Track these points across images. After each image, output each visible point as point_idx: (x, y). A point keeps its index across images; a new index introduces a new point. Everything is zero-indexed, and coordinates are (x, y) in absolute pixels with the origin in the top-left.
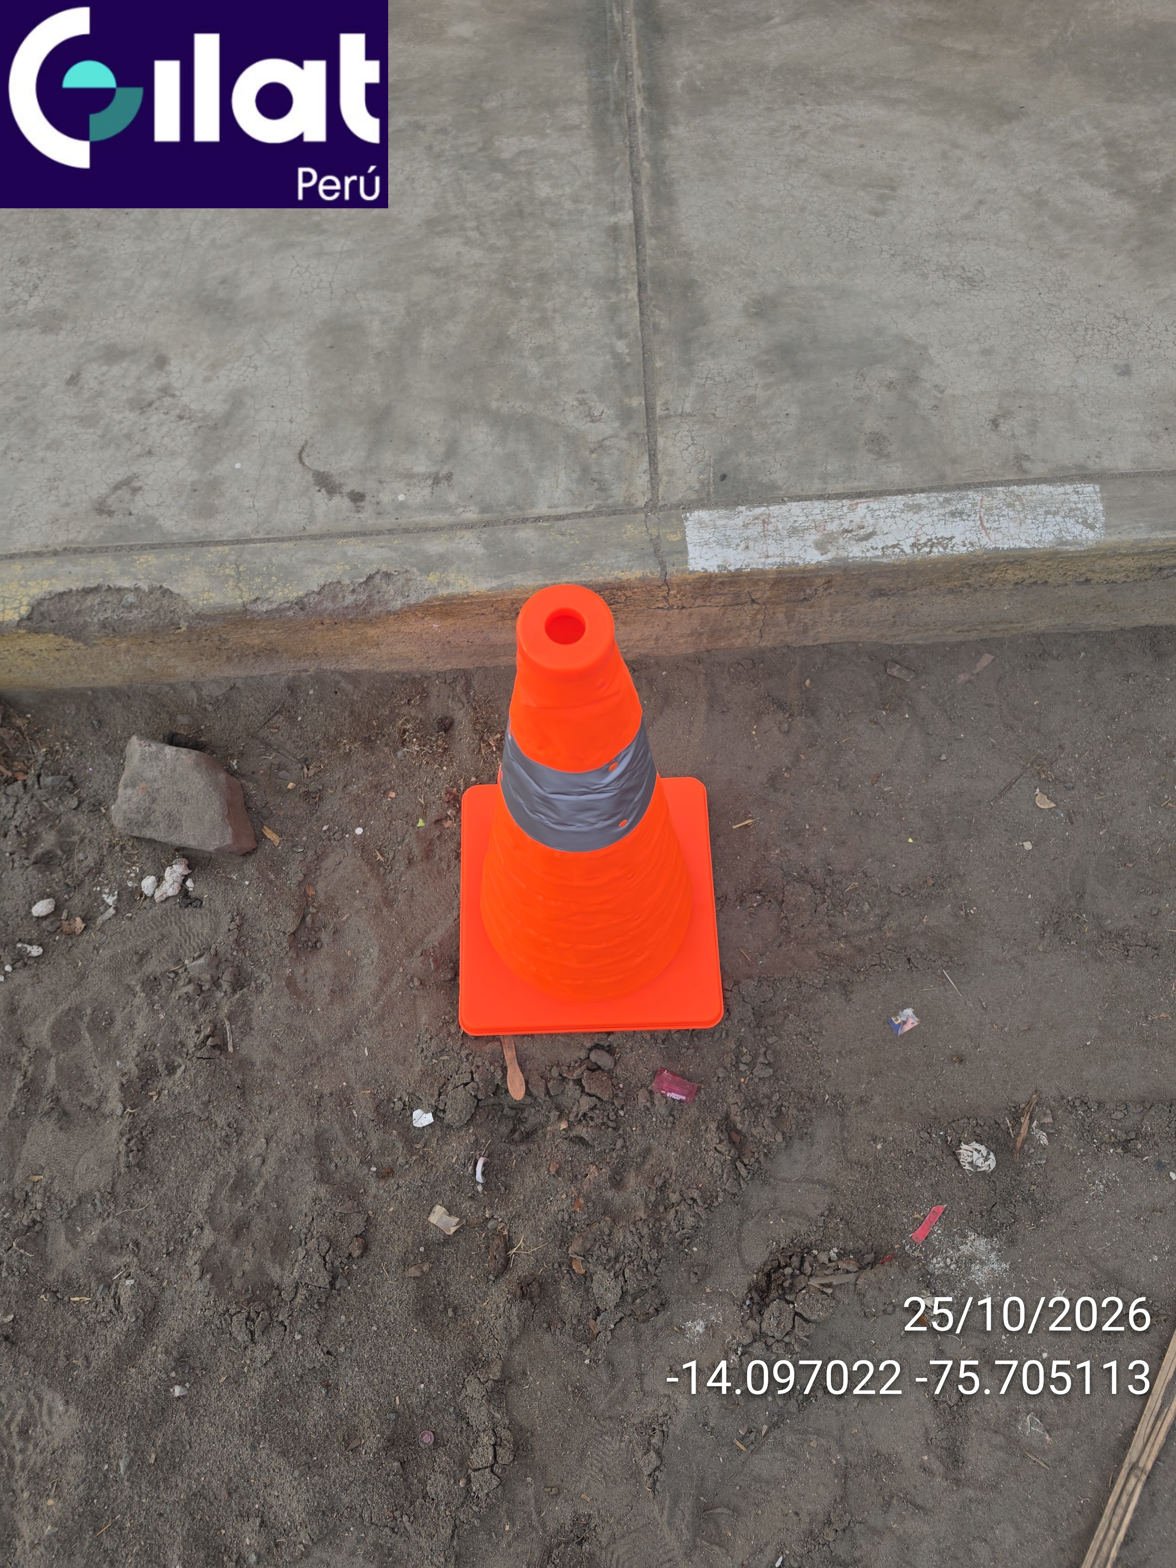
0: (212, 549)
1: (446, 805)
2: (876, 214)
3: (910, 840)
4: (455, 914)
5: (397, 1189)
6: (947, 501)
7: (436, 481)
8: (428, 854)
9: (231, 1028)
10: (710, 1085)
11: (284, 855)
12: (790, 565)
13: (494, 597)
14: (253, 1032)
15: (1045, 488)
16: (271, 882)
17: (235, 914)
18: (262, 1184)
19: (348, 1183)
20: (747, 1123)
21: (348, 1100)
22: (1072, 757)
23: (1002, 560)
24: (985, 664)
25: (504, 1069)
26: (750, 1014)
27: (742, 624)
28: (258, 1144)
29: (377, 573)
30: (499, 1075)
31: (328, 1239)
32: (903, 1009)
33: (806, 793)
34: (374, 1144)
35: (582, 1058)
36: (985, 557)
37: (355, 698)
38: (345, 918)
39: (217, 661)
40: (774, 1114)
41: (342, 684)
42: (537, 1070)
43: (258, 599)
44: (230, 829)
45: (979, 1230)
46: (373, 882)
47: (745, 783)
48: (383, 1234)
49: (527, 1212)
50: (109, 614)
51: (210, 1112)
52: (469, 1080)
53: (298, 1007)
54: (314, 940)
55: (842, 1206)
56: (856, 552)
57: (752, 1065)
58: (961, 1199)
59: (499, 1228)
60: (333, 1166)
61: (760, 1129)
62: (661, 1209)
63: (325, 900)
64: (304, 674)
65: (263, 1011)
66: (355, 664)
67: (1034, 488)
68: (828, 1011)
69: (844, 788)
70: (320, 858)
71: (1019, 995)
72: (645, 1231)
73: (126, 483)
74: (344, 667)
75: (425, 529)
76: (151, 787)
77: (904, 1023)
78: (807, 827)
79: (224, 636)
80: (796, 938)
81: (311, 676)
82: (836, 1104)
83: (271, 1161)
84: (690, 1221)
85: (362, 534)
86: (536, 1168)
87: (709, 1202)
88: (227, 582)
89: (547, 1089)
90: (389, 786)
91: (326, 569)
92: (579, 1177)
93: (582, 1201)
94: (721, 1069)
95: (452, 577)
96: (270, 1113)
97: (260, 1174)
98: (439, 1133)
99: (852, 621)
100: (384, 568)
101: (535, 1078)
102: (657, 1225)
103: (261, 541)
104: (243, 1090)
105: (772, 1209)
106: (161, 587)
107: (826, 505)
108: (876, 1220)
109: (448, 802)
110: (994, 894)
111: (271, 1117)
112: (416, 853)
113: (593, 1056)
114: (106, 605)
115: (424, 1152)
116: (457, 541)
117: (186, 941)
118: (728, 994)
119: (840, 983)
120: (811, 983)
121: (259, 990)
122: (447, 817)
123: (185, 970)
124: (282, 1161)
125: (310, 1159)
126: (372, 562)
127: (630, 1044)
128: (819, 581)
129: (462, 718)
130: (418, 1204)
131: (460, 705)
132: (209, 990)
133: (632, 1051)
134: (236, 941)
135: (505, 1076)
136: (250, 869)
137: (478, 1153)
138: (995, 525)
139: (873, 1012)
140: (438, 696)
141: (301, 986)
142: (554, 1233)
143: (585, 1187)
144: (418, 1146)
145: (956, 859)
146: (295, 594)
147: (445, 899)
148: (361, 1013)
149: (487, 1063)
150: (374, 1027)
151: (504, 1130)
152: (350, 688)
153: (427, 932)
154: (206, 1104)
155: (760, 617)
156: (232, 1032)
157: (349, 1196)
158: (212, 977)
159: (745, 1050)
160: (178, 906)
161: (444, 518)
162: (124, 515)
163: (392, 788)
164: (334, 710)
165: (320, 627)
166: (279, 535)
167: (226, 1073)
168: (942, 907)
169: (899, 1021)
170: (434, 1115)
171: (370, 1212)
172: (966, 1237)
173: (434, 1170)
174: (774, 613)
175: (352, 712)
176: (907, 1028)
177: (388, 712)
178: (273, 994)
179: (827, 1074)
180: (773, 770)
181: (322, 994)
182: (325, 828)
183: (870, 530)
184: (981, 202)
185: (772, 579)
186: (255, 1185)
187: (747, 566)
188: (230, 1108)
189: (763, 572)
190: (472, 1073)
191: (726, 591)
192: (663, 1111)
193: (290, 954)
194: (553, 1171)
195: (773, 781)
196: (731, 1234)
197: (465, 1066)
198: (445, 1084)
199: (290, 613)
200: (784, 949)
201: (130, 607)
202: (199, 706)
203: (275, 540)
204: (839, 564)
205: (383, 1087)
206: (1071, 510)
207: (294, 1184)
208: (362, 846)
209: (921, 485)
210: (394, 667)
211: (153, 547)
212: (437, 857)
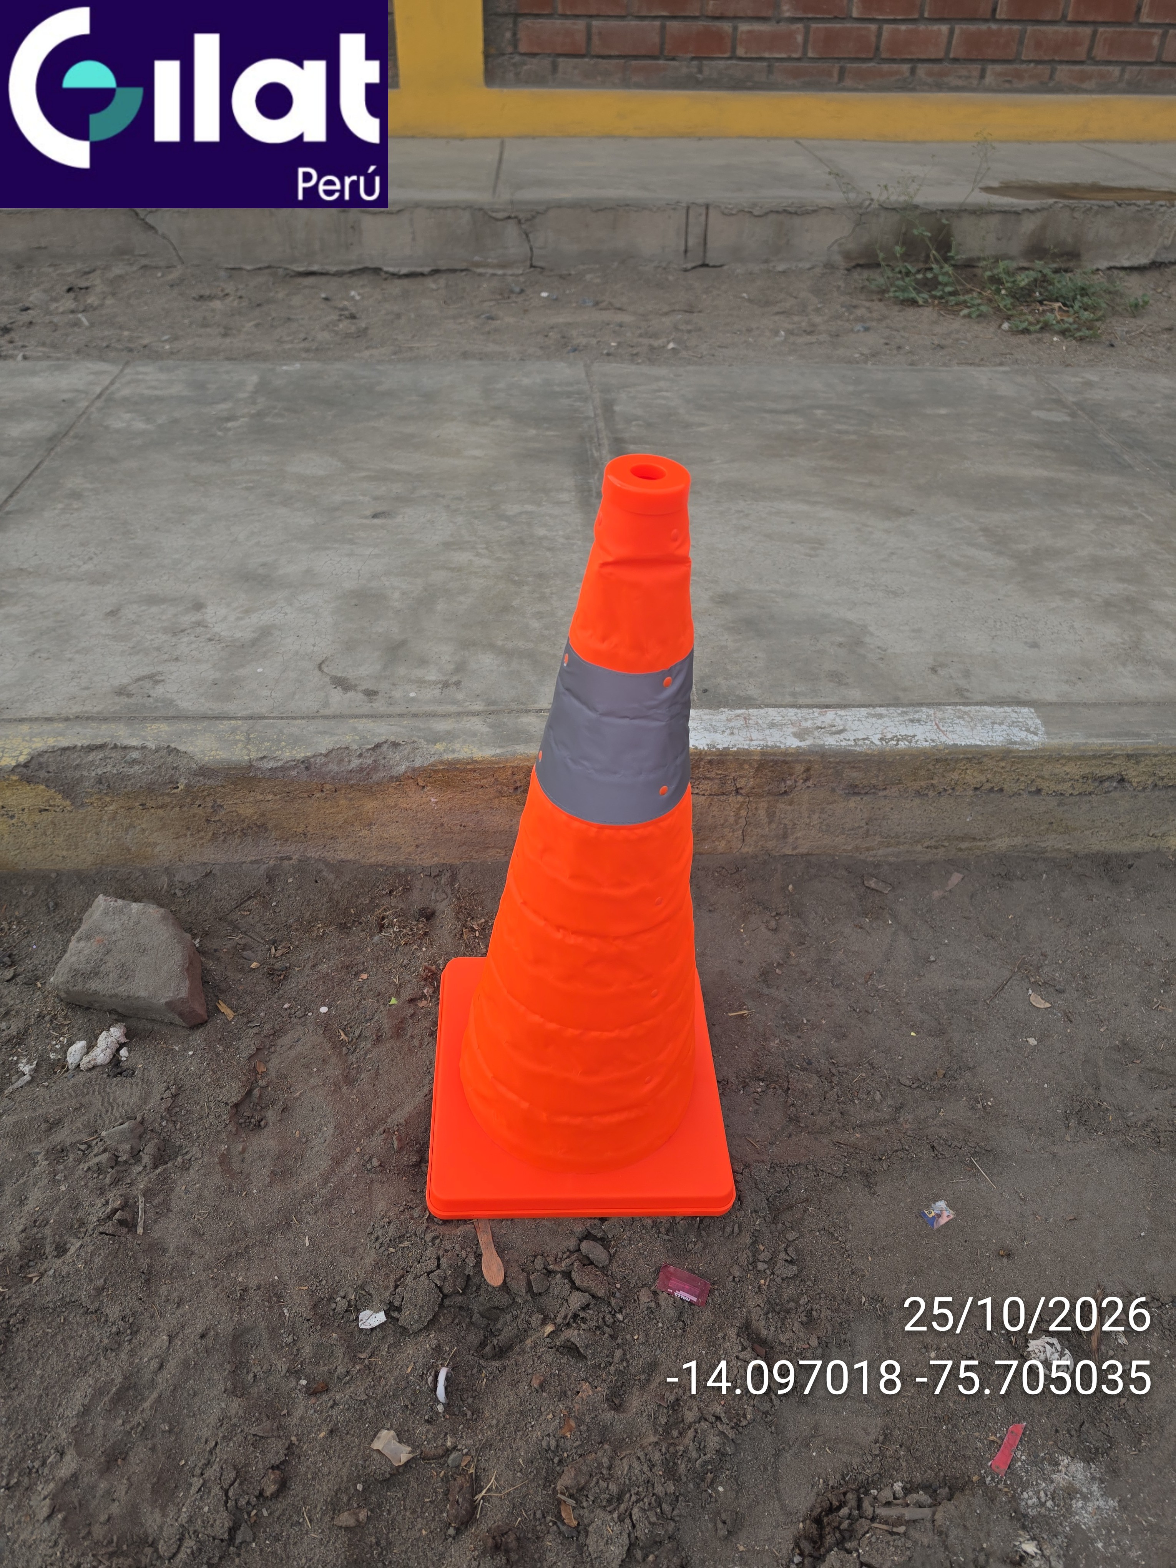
0: (225, 722)
1: (423, 983)
2: (811, 556)
3: (913, 1034)
4: (426, 1090)
5: (332, 1407)
6: (906, 713)
7: (446, 685)
8: (399, 1031)
9: (145, 1207)
10: (724, 1287)
11: (236, 1031)
12: (772, 747)
13: (497, 764)
14: (170, 1214)
15: (988, 709)
16: (218, 1055)
17: (172, 1083)
18: (155, 1395)
19: (267, 1401)
20: (773, 1329)
21: (279, 1296)
22: (1056, 963)
23: (962, 756)
24: (956, 882)
25: (479, 1256)
26: (764, 1204)
27: (726, 821)
28: (157, 1344)
29: (385, 742)
30: (471, 1261)
31: (235, 1467)
32: (935, 1202)
33: (799, 991)
34: (307, 1350)
35: (571, 1248)
36: (947, 751)
37: (335, 887)
38: (298, 1094)
39: (202, 838)
40: (805, 1319)
41: (324, 873)
42: (517, 1261)
43: (264, 757)
44: (187, 982)
45: (1071, 1451)
46: (334, 1059)
47: (738, 976)
48: (308, 1467)
49: (501, 1440)
50: (109, 768)
51: (102, 1302)
52: (434, 1267)
53: (230, 1187)
54: (259, 1118)
55: (899, 1429)
56: (831, 741)
57: (772, 1262)
58: (1041, 1415)
59: (463, 1464)
60: (250, 1377)
61: (789, 1334)
62: (675, 1433)
63: (277, 1078)
64: (286, 862)
65: (187, 1192)
66: (342, 852)
67: (978, 708)
68: (852, 1204)
69: (838, 986)
70: (276, 1033)
71: (1057, 1186)
72: (657, 1457)
73: (151, 677)
74: (329, 855)
75: (434, 715)
76: (107, 939)
77: (939, 1216)
78: (805, 1021)
79: (219, 801)
80: (807, 1127)
81: (293, 866)
82: (875, 1308)
83: (172, 1365)
84: (713, 1442)
85: (374, 716)
86: (514, 1384)
87: (735, 1420)
88: (236, 744)
89: (529, 1283)
90: (362, 968)
91: (336, 738)
92: (569, 1393)
93: (573, 1423)
94: (736, 1267)
95: (457, 746)
96: (178, 1307)
97: (153, 1384)
98: (391, 1339)
99: (828, 825)
100: (392, 739)
101: (515, 1269)
102: (672, 1449)
103: (274, 718)
104: (149, 1278)
105: (812, 1436)
106: (169, 746)
107: (799, 711)
108: (944, 1445)
109: (425, 980)
110: (1008, 1084)
111: (180, 1312)
112: (386, 1030)
113: (585, 1246)
114: (108, 760)
115: (370, 1363)
116: (463, 722)
117: (107, 1111)
118: (739, 1177)
119: (862, 1172)
120: (829, 1171)
121: (185, 1167)
122: (424, 996)
123: (101, 1140)
124: (186, 1364)
125: (222, 1365)
126: (381, 735)
127: (628, 1234)
128: (799, 768)
129: (445, 908)
130: (359, 1428)
131: (444, 896)
132: (126, 1162)
133: (630, 1244)
134: (168, 1110)
135: (478, 1264)
136: (198, 1038)
137: (440, 1362)
138: (951, 729)
139: (902, 1205)
140: (421, 890)
141: (236, 1166)
142: (536, 1468)
143: (577, 1407)
144: (362, 1356)
145: (963, 1051)
146: (303, 755)
147: (414, 1076)
148: (305, 1197)
149: (457, 1247)
150: (320, 1213)
151: (473, 1339)
152: (331, 877)
153: (392, 1111)
154: (100, 1290)
155: (743, 813)
156: (145, 1212)
157: (268, 1417)
158: (132, 1148)
159: (762, 1248)
160: (105, 1076)
161: (453, 709)
162: (143, 697)
163: (365, 970)
164: (312, 896)
165: (318, 795)
166: (293, 715)
167: (131, 1254)
168: (957, 1101)
169: (933, 1214)
170: (387, 1314)
171: (293, 1438)
172: (1057, 1464)
173: (383, 1382)
174: (756, 808)
175: (330, 900)
176: (943, 1221)
177: (368, 901)
178: (202, 1171)
179: (860, 1273)
180: (764, 965)
181: (261, 1173)
182: (286, 1006)
183: (841, 728)
184: (892, 553)
185: (757, 761)
186: (143, 1399)
187: (734, 746)
188: (128, 1298)
189: (748, 752)
190: (438, 1259)
191: (713, 775)
192: (671, 1313)
193: (229, 1128)
194: (535, 1384)
195: (765, 975)
196: (766, 1469)
197: (431, 1252)
198: (403, 1276)
199: (294, 773)
200: (794, 1139)
201: (134, 762)
202: (168, 892)
203: (287, 718)
204: (817, 749)
205: (324, 1282)
206: (1013, 722)
207: (196, 1399)
208: (326, 1025)
209: (880, 703)
210: (381, 858)
211: (166, 718)
212: (409, 1034)
